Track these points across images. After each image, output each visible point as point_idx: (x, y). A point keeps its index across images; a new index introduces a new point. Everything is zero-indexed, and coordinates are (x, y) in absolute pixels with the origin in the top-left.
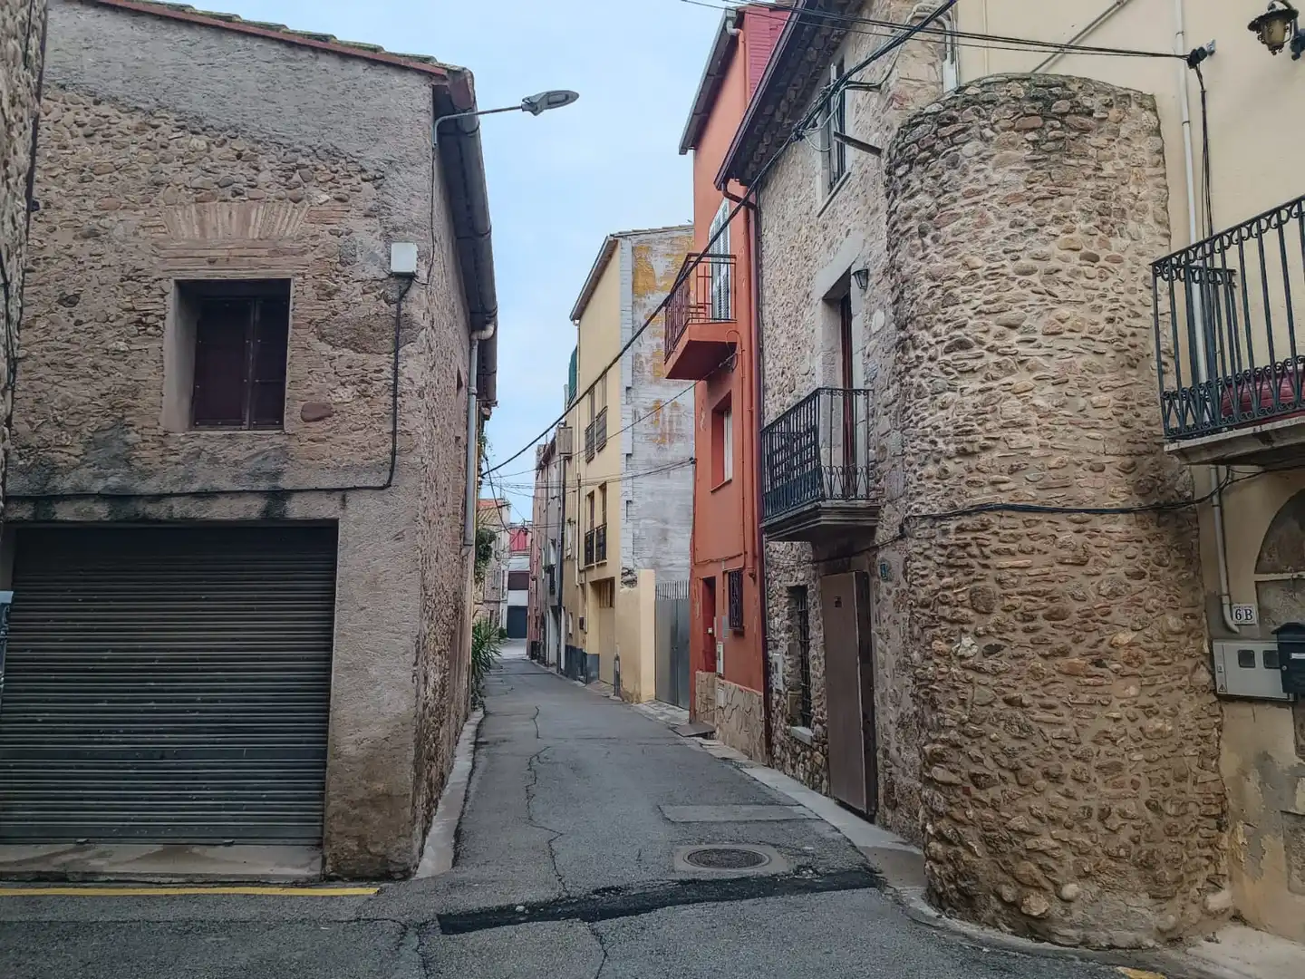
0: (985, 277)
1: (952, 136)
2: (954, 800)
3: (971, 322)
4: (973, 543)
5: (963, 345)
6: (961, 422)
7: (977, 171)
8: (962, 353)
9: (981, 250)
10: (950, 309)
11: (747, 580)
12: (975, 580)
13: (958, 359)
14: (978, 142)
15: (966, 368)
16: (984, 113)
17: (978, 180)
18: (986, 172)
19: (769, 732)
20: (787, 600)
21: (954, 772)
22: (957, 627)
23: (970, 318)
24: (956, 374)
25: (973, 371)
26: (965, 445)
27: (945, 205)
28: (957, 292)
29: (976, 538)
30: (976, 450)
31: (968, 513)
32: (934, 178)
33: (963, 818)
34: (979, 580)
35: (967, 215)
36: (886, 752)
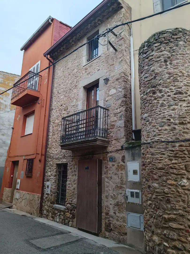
0: (186, 76)
1: (176, 38)
2: (181, 234)
3: (183, 87)
4: (186, 150)
5: (181, 93)
6: (181, 114)
7: (184, 49)
8: (180, 95)
9: (185, 69)
10: (176, 83)
11: (36, 162)
12: (187, 162)
13: (179, 97)
14: (183, 42)
15: (182, 99)
16: (184, 35)
17: (183, 51)
18: (185, 50)
19: (41, 206)
20: (55, 167)
21: (181, 225)
22: (179, 176)
23: (183, 86)
24: (179, 101)
25: (184, 101)
26: (183, 121)
27: (174, 55)
28: (179, 78)
29: (187, 149)
30: (187, 123)
31: (183, 141)
32: (170, 48)
33: (185, 240)
34: (188, 162)
35: (181, 59)
36: (107, 214)
